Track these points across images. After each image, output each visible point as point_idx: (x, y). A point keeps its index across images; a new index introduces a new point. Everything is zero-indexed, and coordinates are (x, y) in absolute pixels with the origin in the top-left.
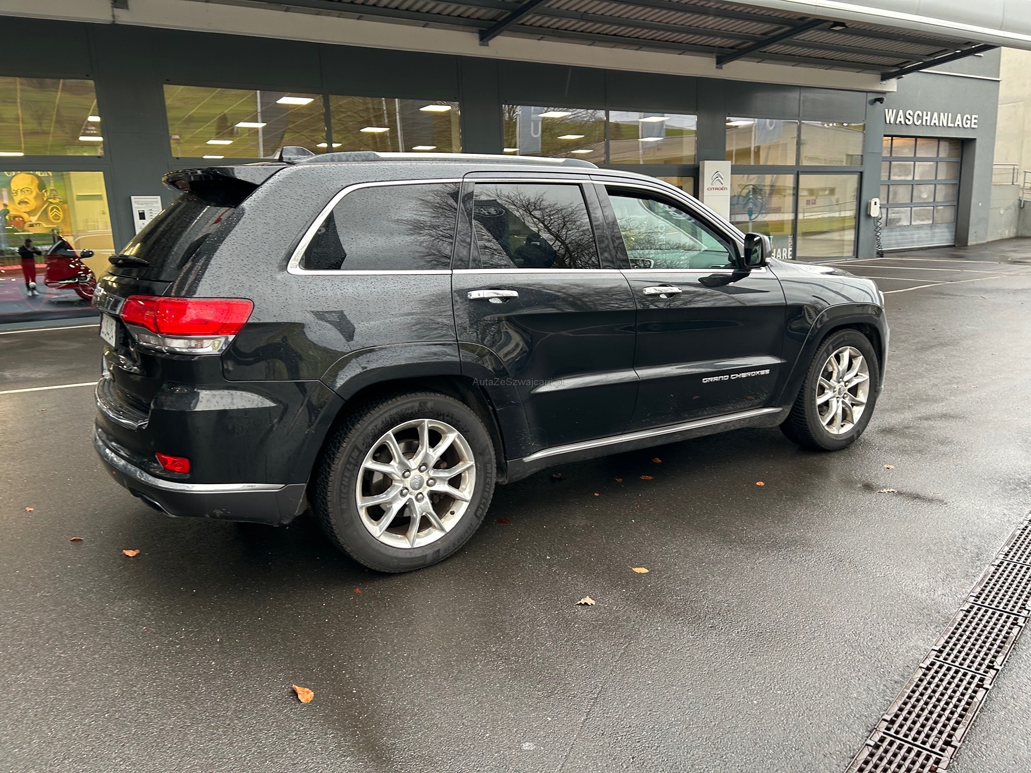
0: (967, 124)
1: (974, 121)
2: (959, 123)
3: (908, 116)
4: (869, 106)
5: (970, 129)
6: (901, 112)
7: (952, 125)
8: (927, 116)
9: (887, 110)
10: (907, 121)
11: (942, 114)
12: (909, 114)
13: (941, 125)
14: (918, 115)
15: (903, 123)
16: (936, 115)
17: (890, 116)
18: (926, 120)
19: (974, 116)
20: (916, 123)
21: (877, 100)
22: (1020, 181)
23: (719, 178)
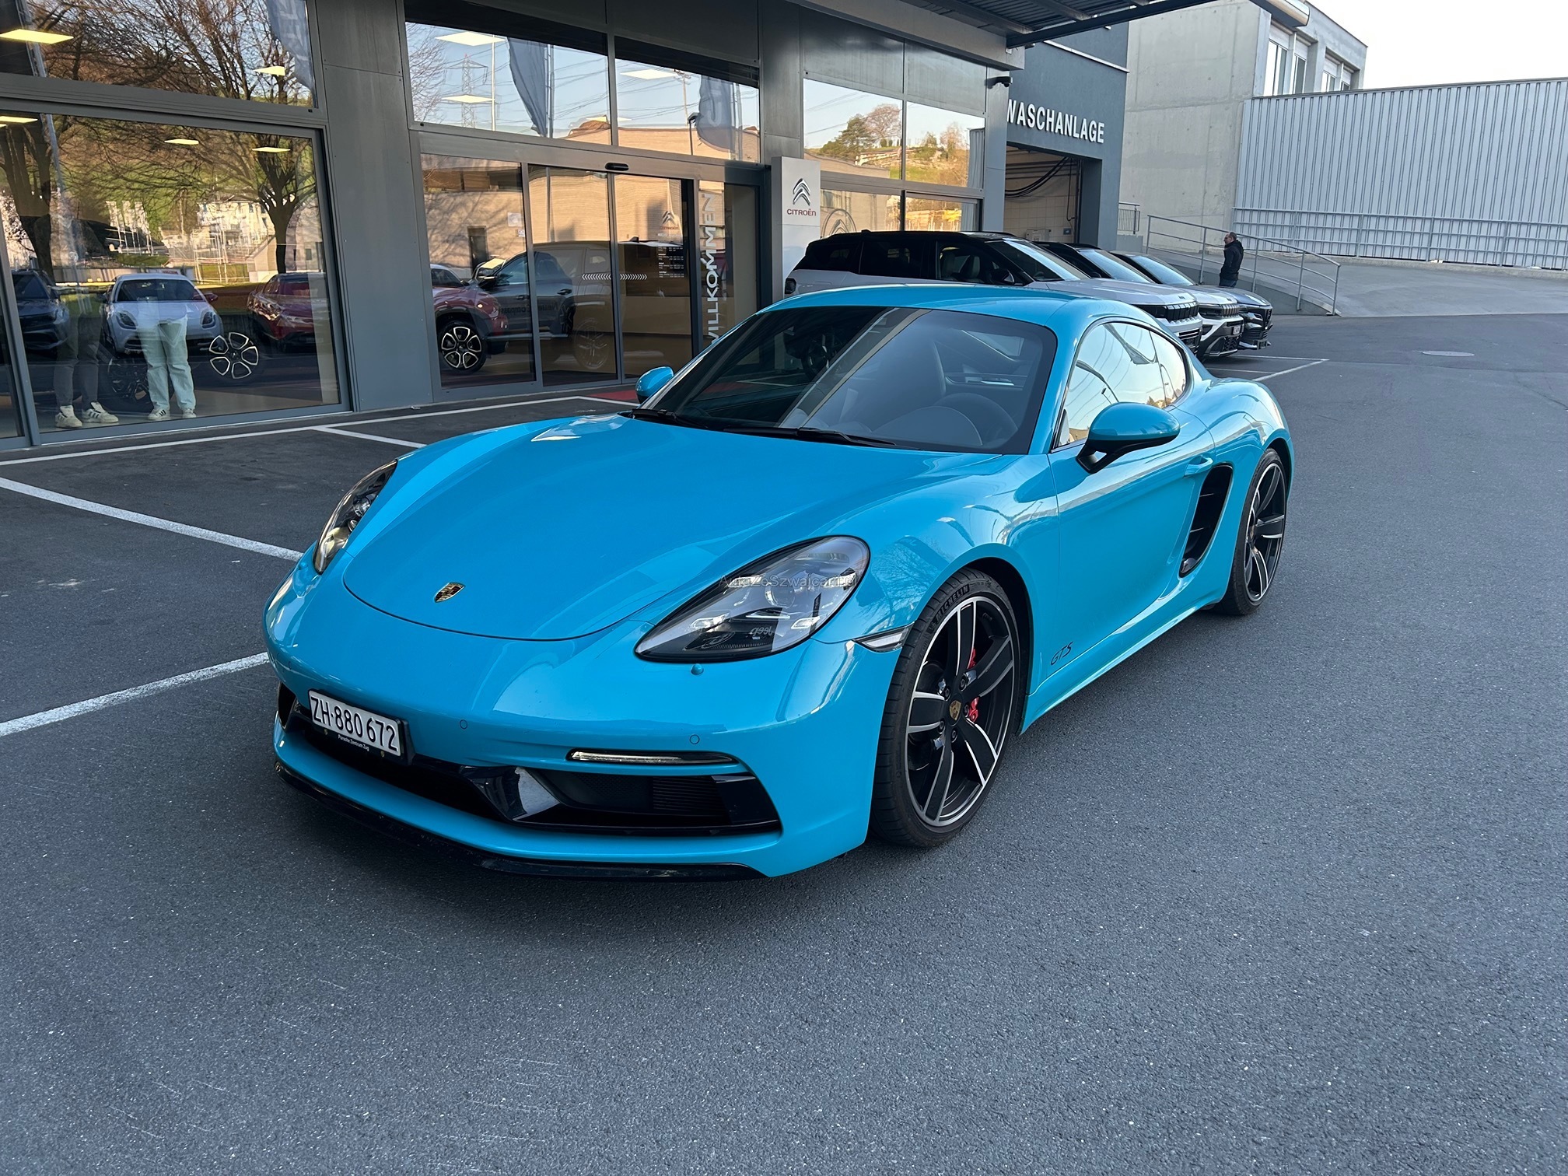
0: (1093, 135)
1: (1101, 132)
2: (1085, 132)
3: (1030, 114)
4: (989, 90)
5: (1097, 144)
6: (1022, 104)
7: (1076, 135)
8: (1051, 116)
10: (1029, 120)
11: (1067, 116)
12: (1031, 110)
13: (1066, 133)
14: (1041, 112)
15: (1024, 124)
16: (1060, 114)
17: (1010, 111)
18: (1050, 123)
19: (1101, 125)
20: (1041, 127)
21: (999, 80)
22: (1143, 232)
23: (804, 192)
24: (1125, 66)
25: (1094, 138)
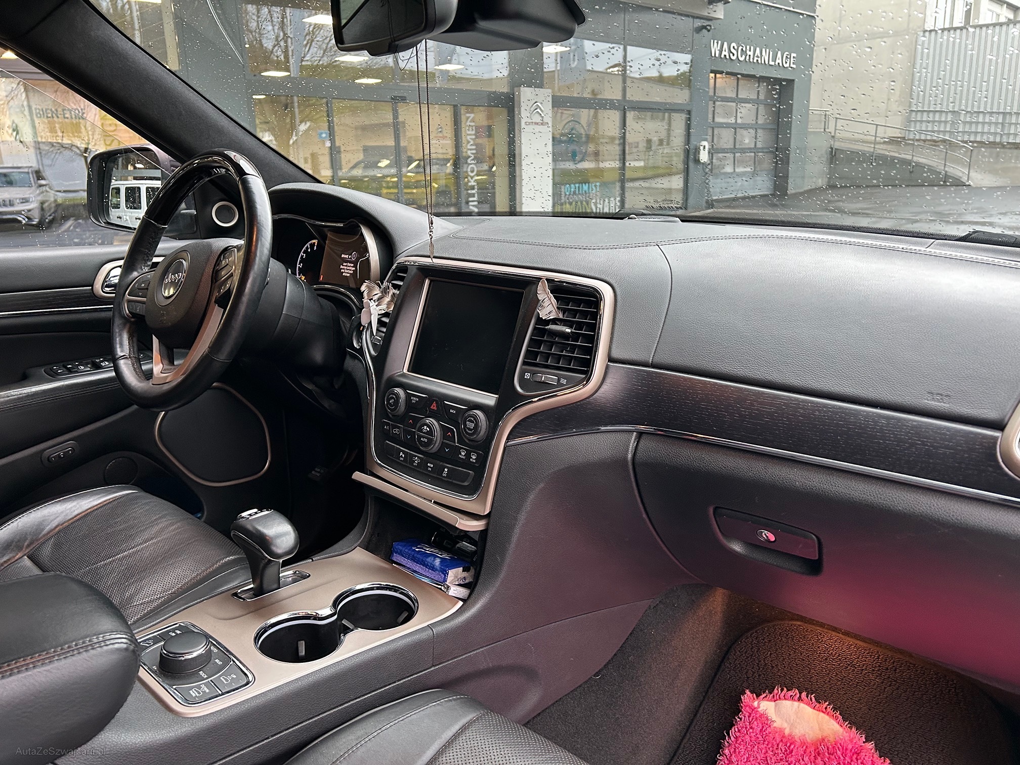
0: (786, 63)
1: (792, 60)
2: (779, 61)
3: (733, 50)
4: (696, 35)
5: (789, 69)
6: (725, 44)
7: (773, 63)
8: (750, 51)
9: (712, 41)
10: (731, 55)
11: (764, 50)
12: (734, 47)
13: (763, 62)
14: (742, 49)
15: (728, 57)
16: (758, 50)
17: (715, 48)
20: (742, 59)
21: (704, 27)
22: (831, 129)
23: (538, 110)
24: (814, 12)
25: (787, 65)
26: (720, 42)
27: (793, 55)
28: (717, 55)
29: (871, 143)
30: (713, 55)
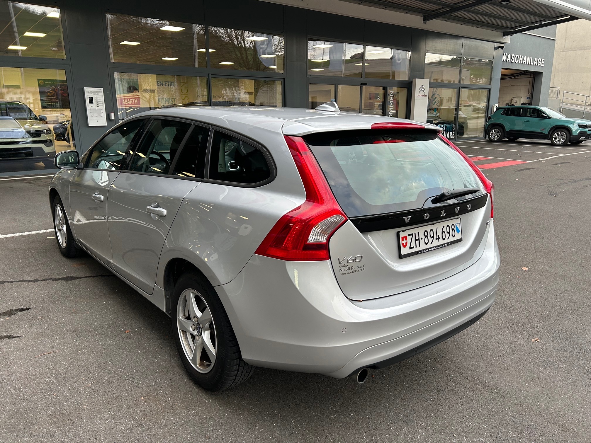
0: (539, 63)
1: (543, 62)
2: (535, 63)
3: (512, 58)
4: (495, 51)
6: (509, 55)
7: (531, 64)
9: (503, 54)
10: (512, 60)
11: (528, 57)
12: (513, 56)
13: (527, 63)
14: (517, 57)
16: (525, 57)
17: (504, 57)
18: (521, 60)
20: (516, 62)
21: (500, 47)
22: (561, 97)
23: (423, 89)
24: (555, 38)
25: (540, 65)
26: (506, 54)
27: (543, 59)
28: (505, 61)
29: (583, 105)
30: (503, 60)
